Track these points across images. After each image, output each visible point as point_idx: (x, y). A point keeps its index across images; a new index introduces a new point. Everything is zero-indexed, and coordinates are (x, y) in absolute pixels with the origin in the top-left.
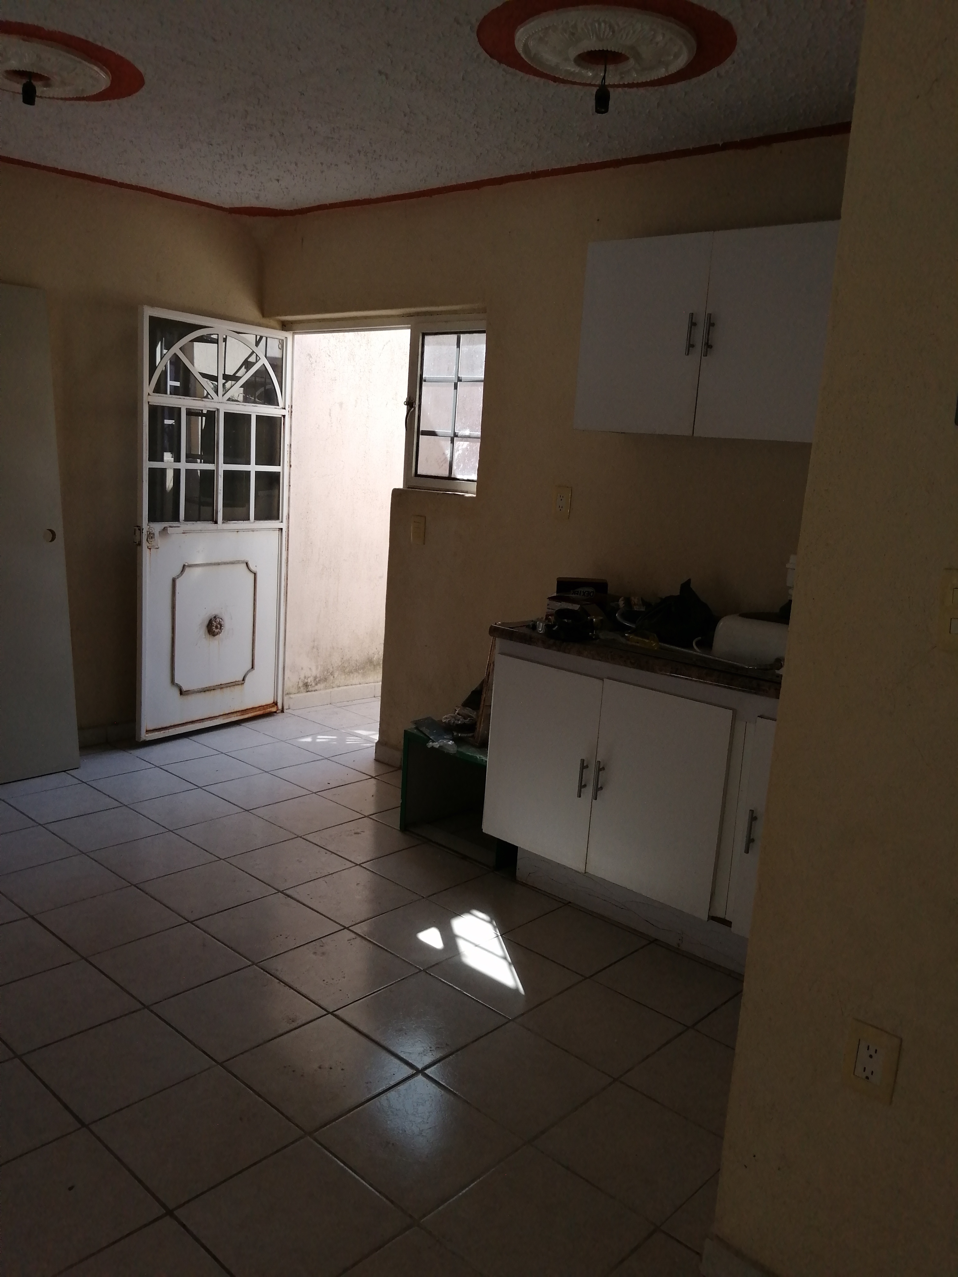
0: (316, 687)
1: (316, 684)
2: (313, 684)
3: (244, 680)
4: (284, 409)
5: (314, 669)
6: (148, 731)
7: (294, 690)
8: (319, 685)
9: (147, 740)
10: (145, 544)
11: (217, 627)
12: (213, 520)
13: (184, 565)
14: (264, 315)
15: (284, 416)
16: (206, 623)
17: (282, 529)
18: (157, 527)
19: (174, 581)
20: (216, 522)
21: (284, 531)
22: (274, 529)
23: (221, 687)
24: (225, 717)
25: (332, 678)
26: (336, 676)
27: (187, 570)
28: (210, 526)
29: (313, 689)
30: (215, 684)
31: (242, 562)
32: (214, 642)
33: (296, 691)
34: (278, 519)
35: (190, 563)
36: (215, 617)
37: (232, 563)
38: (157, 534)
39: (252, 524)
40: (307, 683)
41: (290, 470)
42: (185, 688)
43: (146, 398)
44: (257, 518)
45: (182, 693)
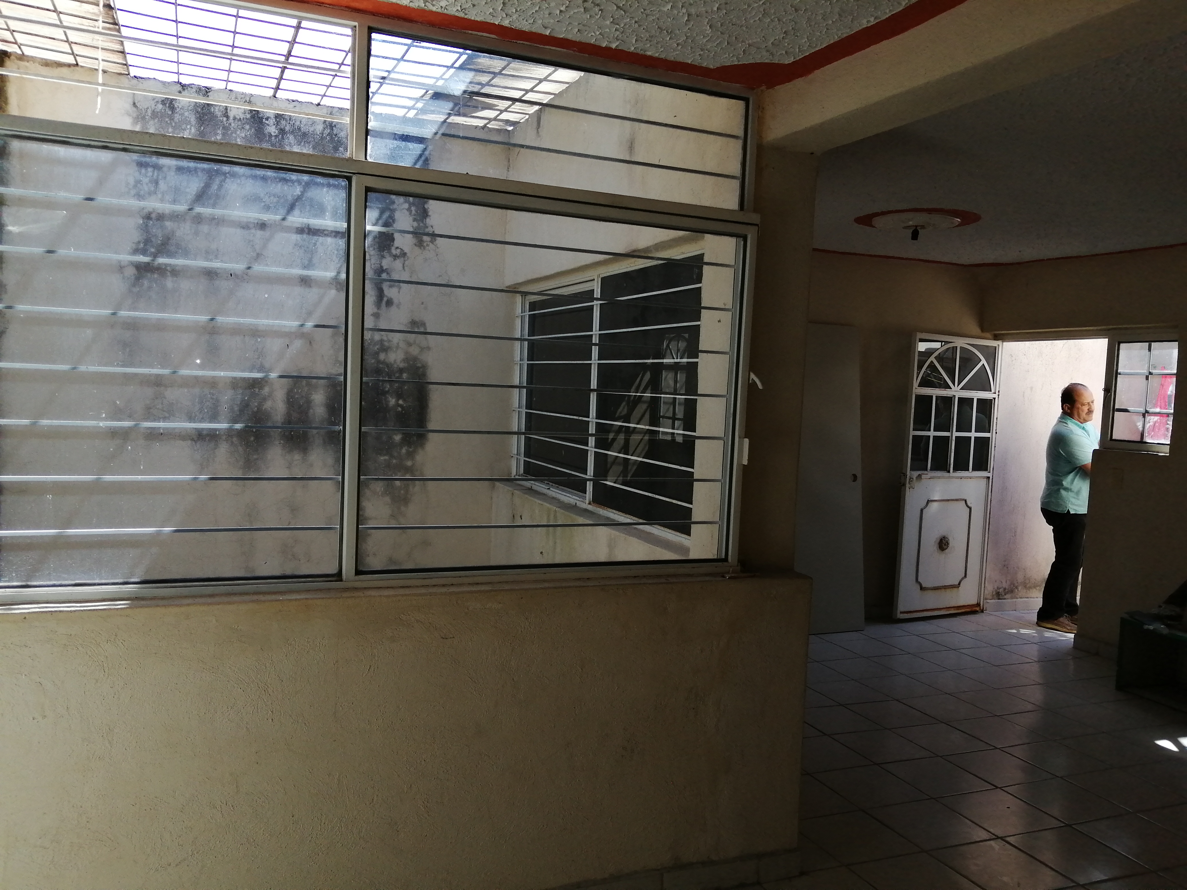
0: (1005, 597)
1: (1005, 595)
2: (1003, 594)
3: (959, 584)
4: (995, 393)
5: (1004, 583)
6: (901, 613)
7: (989, 597)
8: (1007, 595)
9: (901, 618)
10: (908, 485)
11: (945, 545)
12: (947, 470)
13: (928, 500)
14: (982, 331)
15: (995, 399)
16: (939, 541)
17: (989, 477)
18: (916, 474)
19: (922, 510)
20: (949, 472)
21: (991, 478)
22: (984, 477)
23: (945, 587)
24: (946, 610)
25: (1017, 591)
26: (1019, 589)
27: (930, 504)
28: (945, 474)
29: (1003, 598)
30: (941, 585)
31: (963, 500)
32: (942, 556)
33: (991, 598)
34: (987, 470)
35: (932, 499)
36: (944, 537)
37: (957, 500)
38: (915, 478)
39: (970, 473)
40: (999, 592)
41: (996, 435)
42: (924, 586)
43: (914, 391)
44: (974, 469)
45: (922, 588)
